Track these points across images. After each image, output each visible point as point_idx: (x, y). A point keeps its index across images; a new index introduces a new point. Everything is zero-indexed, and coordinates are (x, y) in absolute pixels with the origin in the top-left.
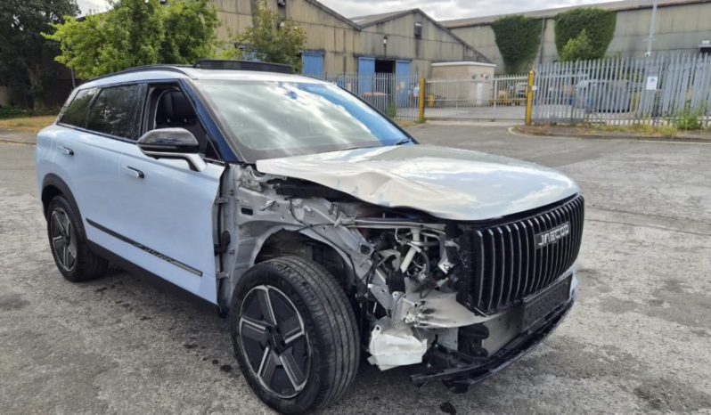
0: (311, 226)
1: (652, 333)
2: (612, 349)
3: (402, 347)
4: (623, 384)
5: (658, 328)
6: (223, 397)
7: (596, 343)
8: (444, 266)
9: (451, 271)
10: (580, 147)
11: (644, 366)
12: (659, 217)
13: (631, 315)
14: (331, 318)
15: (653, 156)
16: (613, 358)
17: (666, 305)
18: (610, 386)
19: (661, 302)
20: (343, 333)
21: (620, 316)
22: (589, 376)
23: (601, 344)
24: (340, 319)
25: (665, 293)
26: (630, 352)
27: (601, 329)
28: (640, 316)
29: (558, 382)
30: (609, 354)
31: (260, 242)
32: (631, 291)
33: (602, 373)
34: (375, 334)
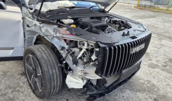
0: (47, 35)
1: (162, 77)
2: (149, 82)
3: (76, 83)
4: (151, 96)
5: (164, 75)
6: (21, 87)
7: (145, 79)
8: (94, 57)
9: (96, 60)
10: (151, 14)
11: (159, 90)
12: (169, 37)
13: (157, 70)
14: (50, 71)
15: (170, 19)
16: (149, 85)
17: (168, 67)
18: (146, 96)
19: (166, 66)
20: (55, 76)
21: (153, 70)
22: (140, 91)
23: (146, 79)
24: (54, 71)
25: (168, 63)
26: (154, 83)
27: (147, 74)
28: (159, 70)
29: (130, 93)
30: (148, 83)
31: (35, 37)
32: (158, 61)
33: (145, 91)
34: (68, 76)
